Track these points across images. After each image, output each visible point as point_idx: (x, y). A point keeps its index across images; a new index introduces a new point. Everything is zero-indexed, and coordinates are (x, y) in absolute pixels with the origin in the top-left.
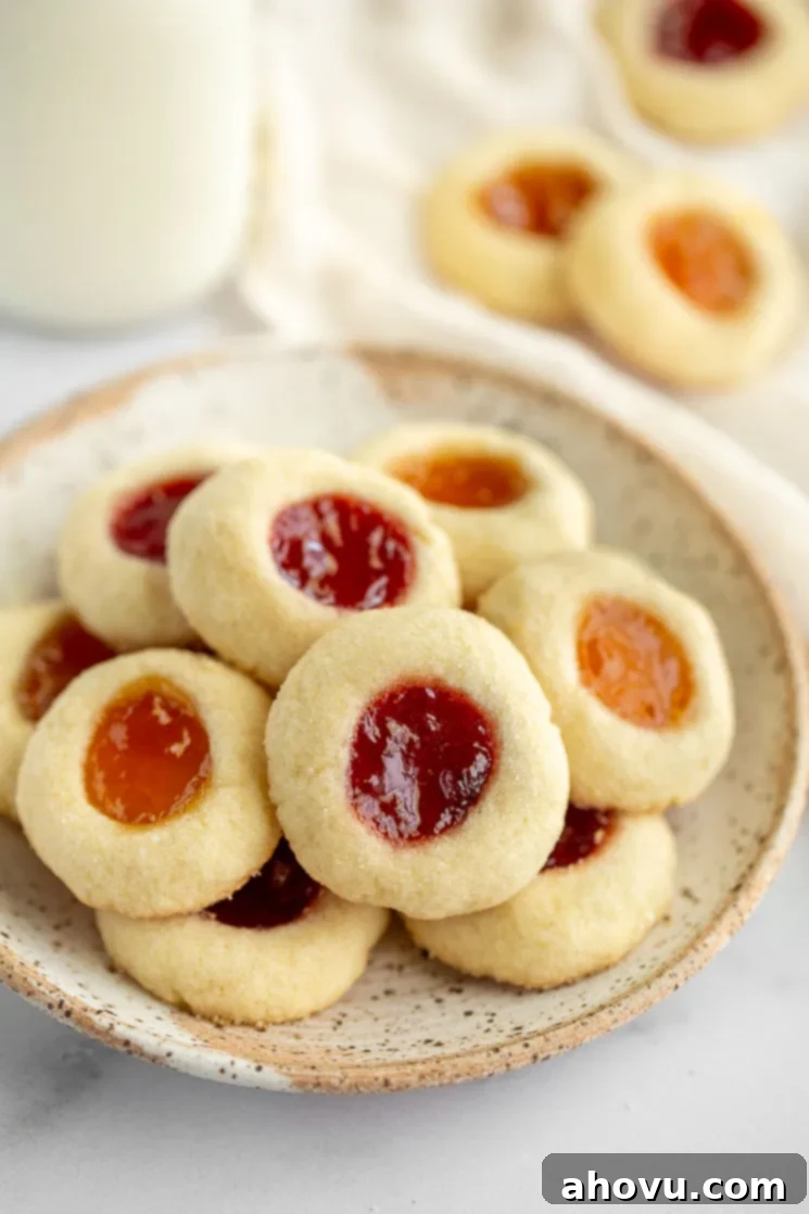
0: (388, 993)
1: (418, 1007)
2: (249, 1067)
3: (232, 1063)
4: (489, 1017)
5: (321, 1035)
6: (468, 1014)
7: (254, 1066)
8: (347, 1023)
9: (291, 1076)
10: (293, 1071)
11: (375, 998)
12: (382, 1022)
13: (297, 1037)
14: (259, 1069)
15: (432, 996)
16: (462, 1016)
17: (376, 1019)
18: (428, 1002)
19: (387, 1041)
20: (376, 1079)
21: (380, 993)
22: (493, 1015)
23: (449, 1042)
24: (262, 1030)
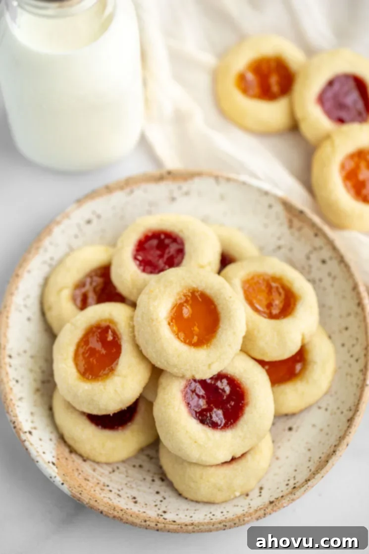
0: (141, 466)
1: (144, 479)
2: (60, 481)
3: (55, 477)
4: (162, 499)
5: (103, 473)
6: (158, 493)
7: (62, 482)
8: (116, 473)
9: (72, 492)
10: (73, 491)
11: (134, 466)
12: (129, 479)
13: (94, 470)
14: (63, 484)
15: (153, 477)
16: (155, 492)
17: (127, 476)
18: (149, 479)
19: (122, 489)
20: (99, 509)
21: (137, 465)
22: (165, 498)
23: (140, 503)
24: (85, 461)
